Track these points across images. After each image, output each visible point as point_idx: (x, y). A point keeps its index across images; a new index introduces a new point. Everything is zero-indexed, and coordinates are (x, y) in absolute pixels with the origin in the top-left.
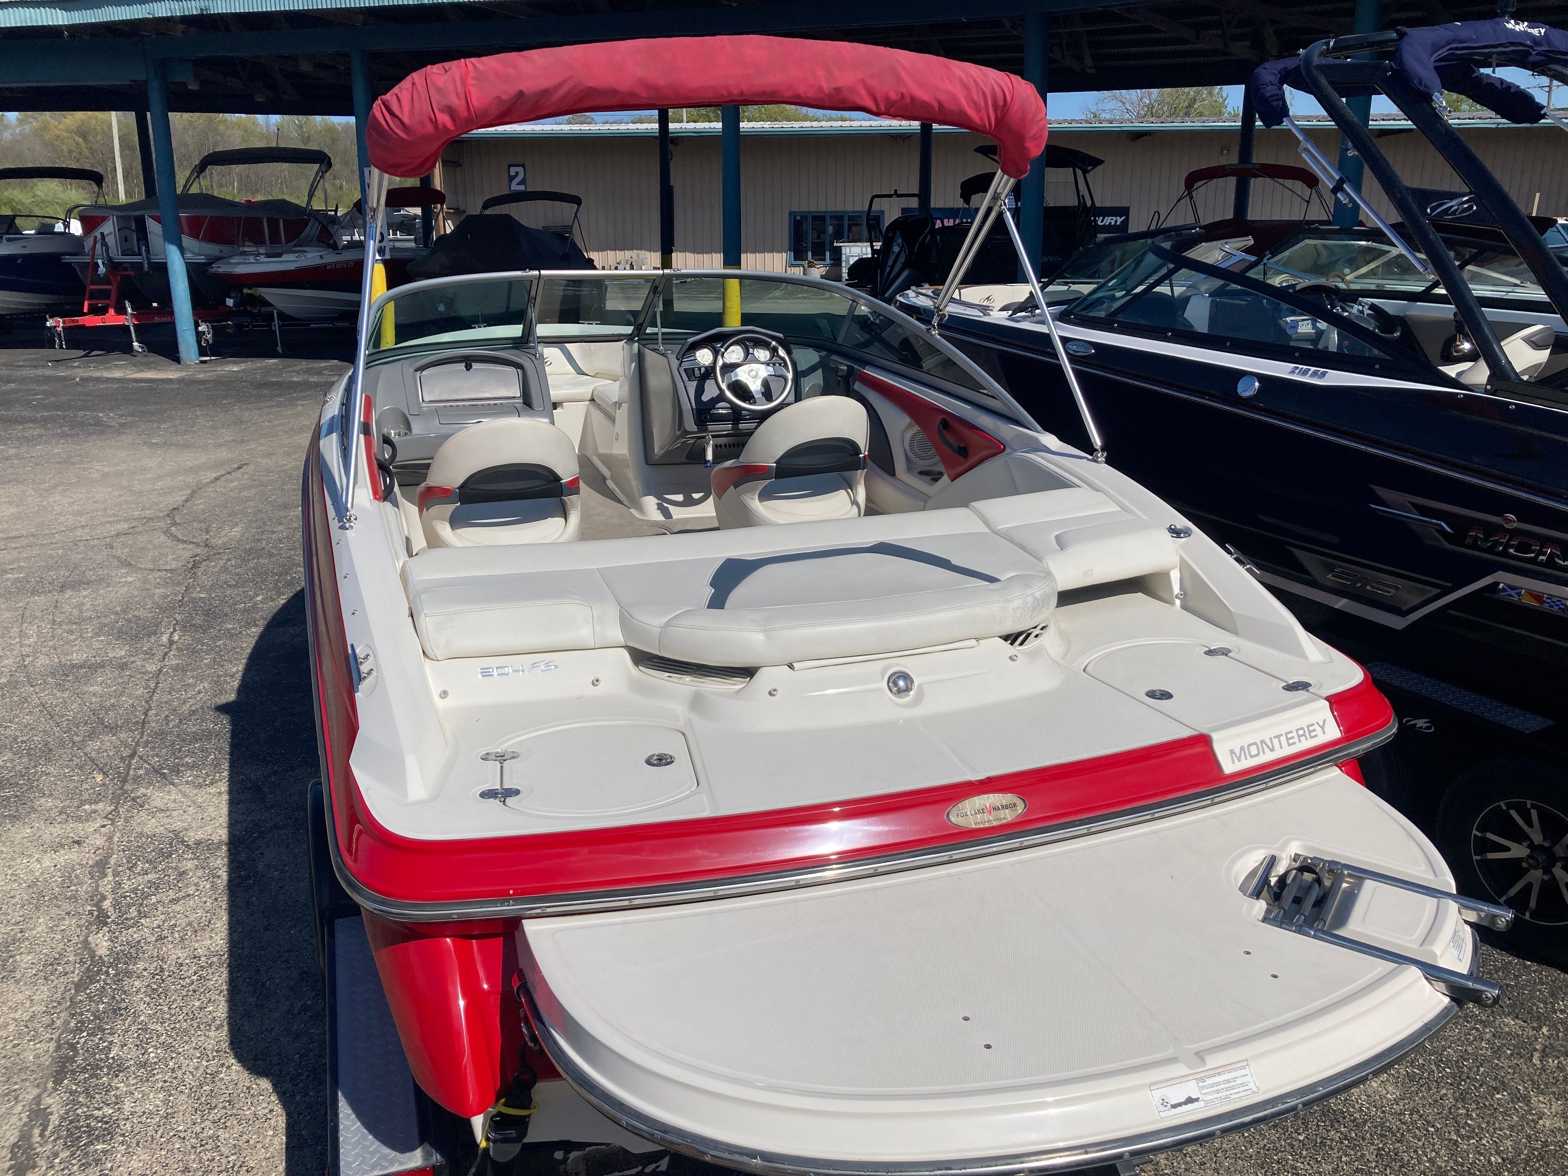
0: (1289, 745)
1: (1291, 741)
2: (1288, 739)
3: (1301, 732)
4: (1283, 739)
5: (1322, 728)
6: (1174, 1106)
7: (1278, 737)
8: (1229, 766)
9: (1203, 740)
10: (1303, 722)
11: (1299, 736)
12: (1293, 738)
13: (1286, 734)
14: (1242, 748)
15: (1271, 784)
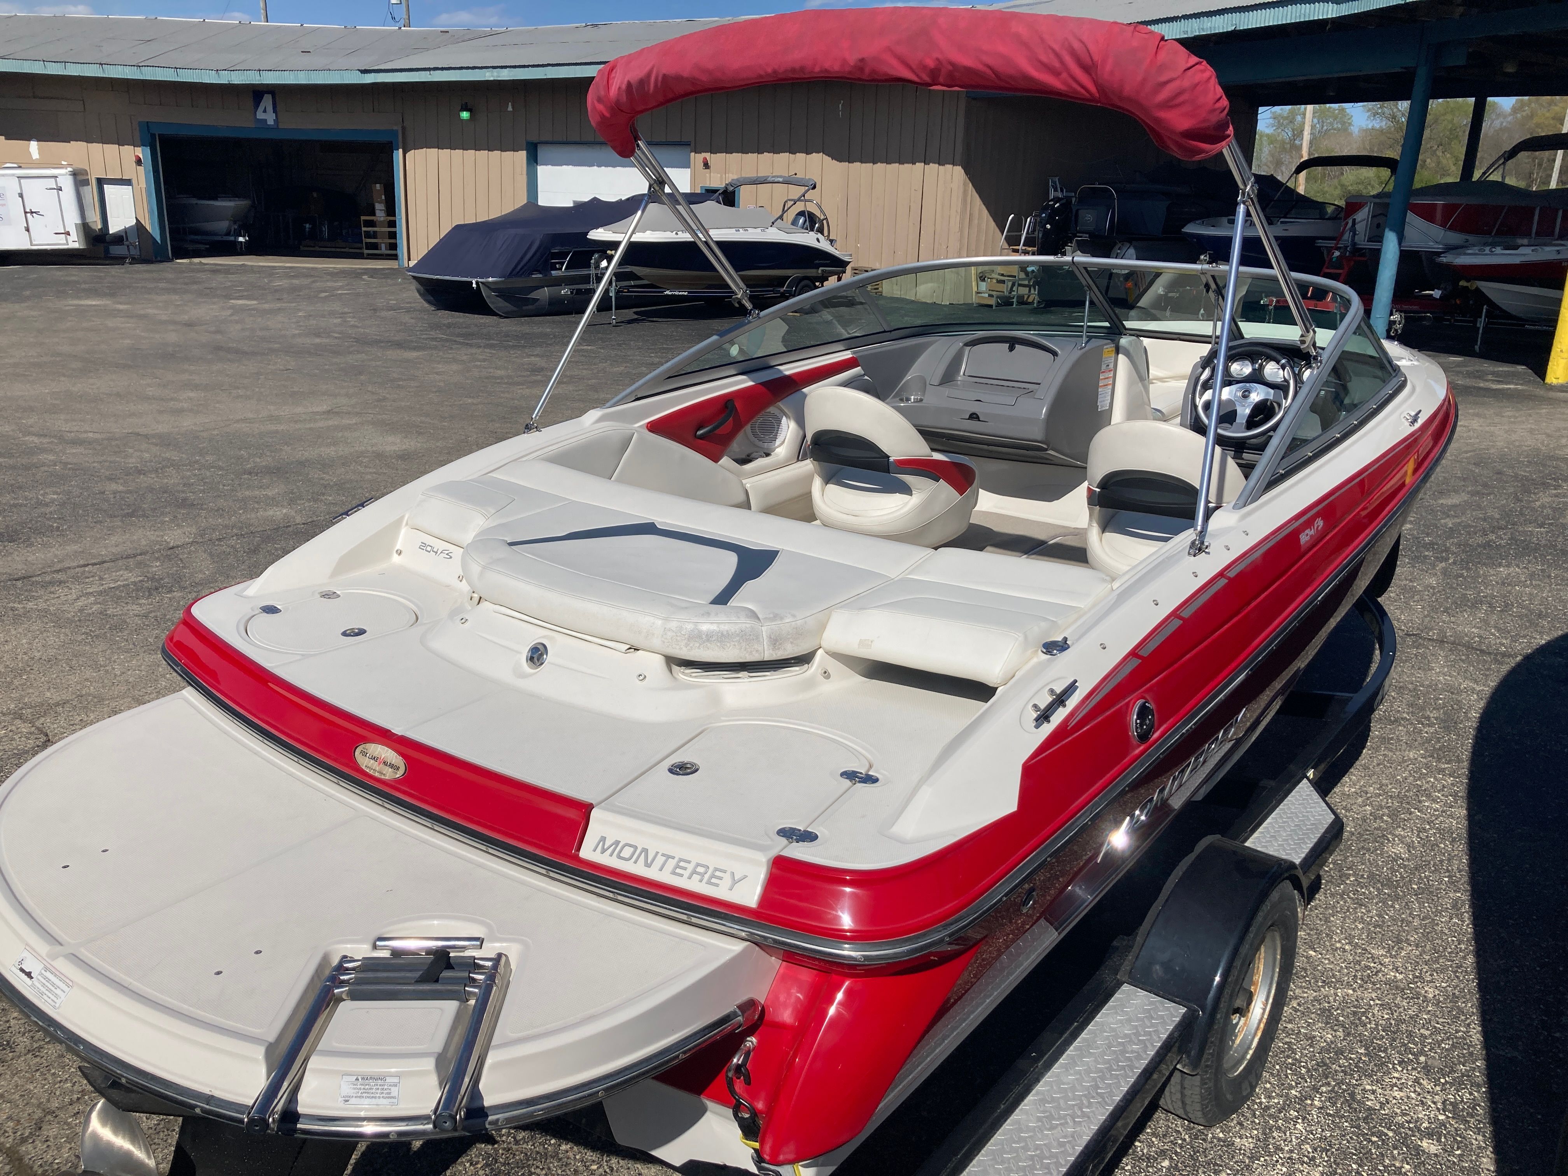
0: (674, 873)
1: (678, 871)
2: (678, 866)
3: (701, 870)
4: (671, 863)
5: (735, 882)
6: (22, 970)
7: (669, 857)
8: (587, 852)
9: (585, 809)
10: (713, 862)
11: (694, 872)
12: (685, 869)
13: (681, 860)
14: (617, 843)
15: (620, 898)
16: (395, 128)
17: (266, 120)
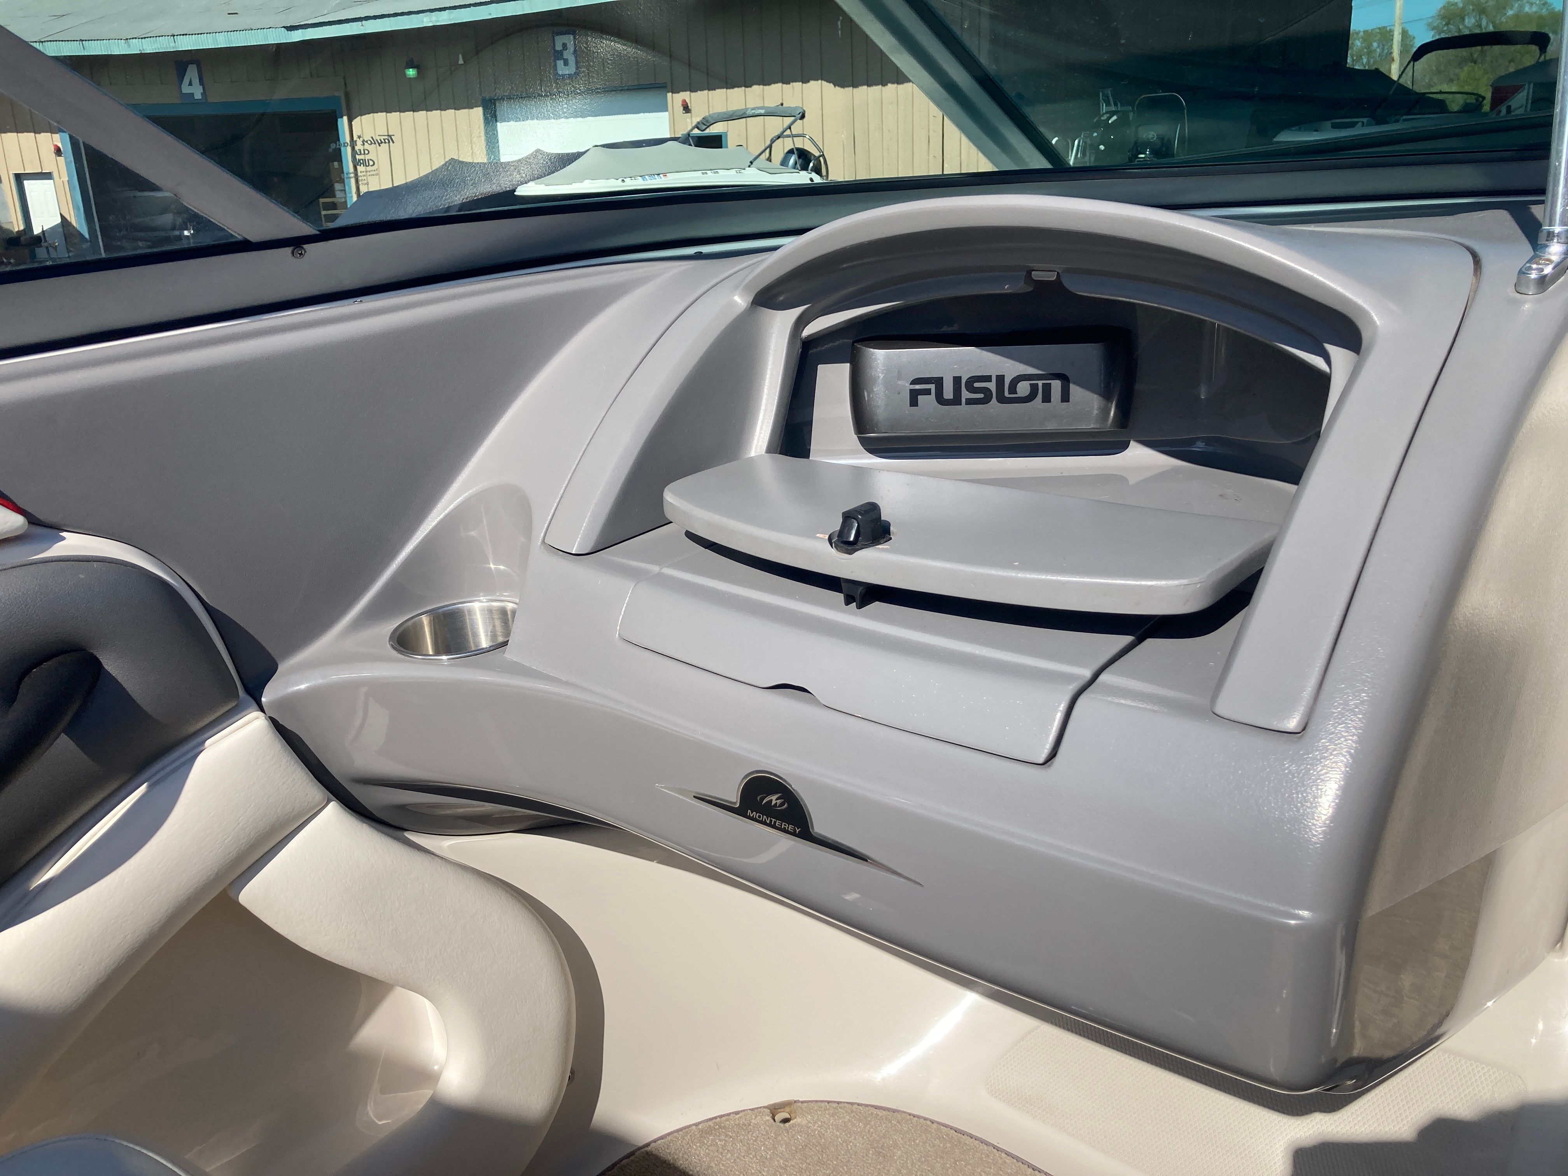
16: (337, 94)
17: (193, 94)
